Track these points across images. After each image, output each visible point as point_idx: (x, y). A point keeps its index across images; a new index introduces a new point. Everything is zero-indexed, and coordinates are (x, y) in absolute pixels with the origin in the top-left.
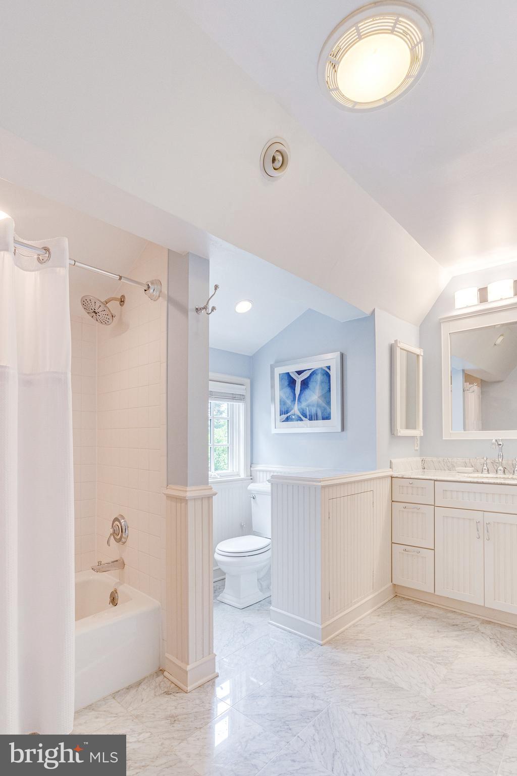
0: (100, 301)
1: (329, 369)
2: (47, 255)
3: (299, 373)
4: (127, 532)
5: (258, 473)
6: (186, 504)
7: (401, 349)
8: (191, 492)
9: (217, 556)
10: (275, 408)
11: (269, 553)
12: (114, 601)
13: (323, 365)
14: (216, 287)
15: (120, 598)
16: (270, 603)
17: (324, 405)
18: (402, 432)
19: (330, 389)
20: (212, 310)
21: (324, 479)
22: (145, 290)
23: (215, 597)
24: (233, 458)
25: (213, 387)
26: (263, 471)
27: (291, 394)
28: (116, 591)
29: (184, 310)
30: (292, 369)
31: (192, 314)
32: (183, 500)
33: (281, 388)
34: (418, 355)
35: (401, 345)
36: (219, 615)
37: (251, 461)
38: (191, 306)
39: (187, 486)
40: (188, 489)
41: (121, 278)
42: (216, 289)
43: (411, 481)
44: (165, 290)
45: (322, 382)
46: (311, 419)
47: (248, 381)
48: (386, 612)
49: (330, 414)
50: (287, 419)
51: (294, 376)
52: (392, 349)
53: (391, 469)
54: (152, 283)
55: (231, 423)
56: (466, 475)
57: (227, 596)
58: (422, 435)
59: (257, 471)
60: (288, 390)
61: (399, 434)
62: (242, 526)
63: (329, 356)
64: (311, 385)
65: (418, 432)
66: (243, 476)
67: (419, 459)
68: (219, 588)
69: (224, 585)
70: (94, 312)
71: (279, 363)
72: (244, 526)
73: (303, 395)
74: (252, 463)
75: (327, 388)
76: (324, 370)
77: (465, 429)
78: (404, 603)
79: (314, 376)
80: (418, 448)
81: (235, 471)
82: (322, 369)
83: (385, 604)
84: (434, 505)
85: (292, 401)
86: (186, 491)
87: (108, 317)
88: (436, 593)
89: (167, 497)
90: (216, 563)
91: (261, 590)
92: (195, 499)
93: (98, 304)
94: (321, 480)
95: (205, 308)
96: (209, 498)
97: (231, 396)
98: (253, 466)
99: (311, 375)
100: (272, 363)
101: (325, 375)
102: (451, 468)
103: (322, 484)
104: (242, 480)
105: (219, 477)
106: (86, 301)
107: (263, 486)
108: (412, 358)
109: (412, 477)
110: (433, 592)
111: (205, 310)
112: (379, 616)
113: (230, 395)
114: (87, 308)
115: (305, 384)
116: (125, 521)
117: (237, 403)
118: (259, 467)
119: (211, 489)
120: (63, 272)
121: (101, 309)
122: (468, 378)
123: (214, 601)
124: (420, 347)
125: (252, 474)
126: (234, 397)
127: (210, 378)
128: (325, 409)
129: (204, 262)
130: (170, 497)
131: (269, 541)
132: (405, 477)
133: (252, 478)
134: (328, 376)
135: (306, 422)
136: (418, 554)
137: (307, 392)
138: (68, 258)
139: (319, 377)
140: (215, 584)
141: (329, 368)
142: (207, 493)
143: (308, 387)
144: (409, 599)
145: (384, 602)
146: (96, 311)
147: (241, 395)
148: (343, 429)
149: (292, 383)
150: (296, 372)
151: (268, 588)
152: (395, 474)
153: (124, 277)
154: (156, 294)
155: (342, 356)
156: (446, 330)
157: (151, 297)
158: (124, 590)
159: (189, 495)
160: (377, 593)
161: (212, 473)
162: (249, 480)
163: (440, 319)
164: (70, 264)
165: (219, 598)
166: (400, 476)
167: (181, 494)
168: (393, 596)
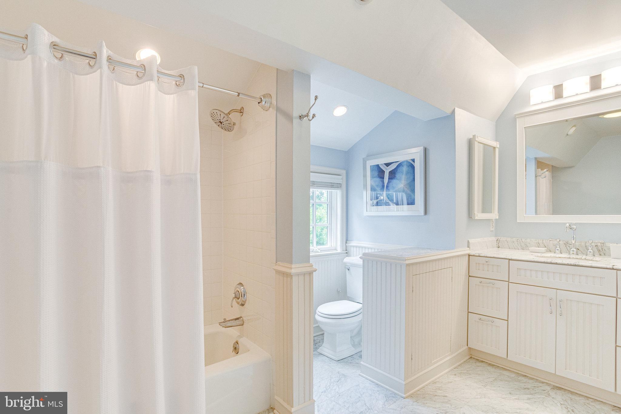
0: (224, 113)
1: (414, 162)
2: (182, 81)
3: (387, 165)
4: (245, 297)
5: (352, 248)
6: (292, 278)
7: (479, 142)
8: (295, 269)
9: (317, 317)
10: (367, 195)
11: (361, 316)
12: (236, 349)
13: (408, 158)
14: (316, 98)
15: (241, 348)
16: (361, 357)
17: (409, 192)
18: (479, 215)
19: (414, 179)
20: (313, 117)
21: (409, 258)
22: (259, 103)
23: (316, 349)
24: (331, 235)
25: (314, 177)
26: (356, 247)
27: (381, 183)
28: (237, 342)
29: (290, 118)
30: (381, 161)
31: (296, 121)
32: (289, 276)
33: (372, 177)
34: (494, 148)
35: (479, 139)
36: (318, 365)
37: (347, 238)
38: (296, 114)
39: (292, 264)
40: (293, 266)
41: (239, 94)
42: (316, 99)
43: (487, 259)
44: (274, 102)
45: (407, 173)
46: (397, 204)
47: (344, 172)
48: (462, 372)
49: (414, 200)
50: (377, 204)
51: (383, 168)
52: (470, 144)
53: (468, 248)
54: (264, 97)
55: (330, 207)
56: (539, 254)
57: (325, 349)
58: (497, 218)
59: (351, 246)
60: (378, 180)
61: (476, 218)
62: (338, 292)
63: (414, 150)
64: (398, 175)
65: (494, 215)
66: (339, 250)
67: (494, 239)
68: (319, 342)
69: (323, 340)
70: (220, 122)
71: (370, 156)
72: (340, 292)
73: (391, 184)
74: (347, 240)
75: (412, 177)
76: (409, 162)
77: (536, 213)
78: (479, 365)
79: (401, 168)
80: (493, 229)
81: (333, 246)
82: (407, 161)
83: (461, 364)
84: (509, 282)
85: (381, 189)
86: (291, 268)
87: (230, 125)
88: (508, 359)
89: (276, 271)
90: (316, 322)
91: (354, 346)
92: (298, 275)
93: (223, 115)
94: (406, 259)
95: (307, 115)
96: (310, 274)
97: (331, 184)
98: (348, 242)
99: (398, 166)
100: (364, 157)
101: (410, 167)
102: (525, 247)
103: (408, 262)
104: (339, 254)
105: (319, 251)
106: (213, 114)
107: (355, 259)
108: (488, 150)
109: (488, 255)
110: (505, 357)
111: (306, 117)
112: (455, 375)
113: (328, 184)
114: (215, 119)
115: (393, 174)
116: (244, 288)
117: (335, 191)
118: (353, 243)
119: (312, 266)
120: (194, 94)
121: (225, 119)
122: (540, 164)
123: (315, 353)
124: (496, 140)
125: (347, 249)
126: (332, 186)
127: (312, 170)
128: (411, 196)
129: (306, 77)
130: (278, 272)
131: (360, 306)
132: (481, 255)
133: (347, 253)
134: (413, 167)
135: (393, 207)
136: (492, 324)
137: (394, 181)
138: (197, 81)
139: (405, 169)
140: (316, 338)
141: (413, 160)
142: (309, 269)
143: (395, 177)
144: (482, 361)
145: (460, 363)
146: (221, 121)
147: (338, 184)
148: (426, 213)
149: (381, 173)
150: (384, 164)
151: (360, 344)
152: (472, 253)
153: (242, 94)
154: (267, 105)
155: (425, 150)
156: (521, 124)
157: (263, 108)
158: (244, 342)
159: (293, 271)
160: (454, 355)
161: (314, 248)
162: (344, 253)
163: (516, 115)
164: (199, 86)
165: (318, 350)
166: (477, 255)
167: (287, 270)
168: (468, 357)
